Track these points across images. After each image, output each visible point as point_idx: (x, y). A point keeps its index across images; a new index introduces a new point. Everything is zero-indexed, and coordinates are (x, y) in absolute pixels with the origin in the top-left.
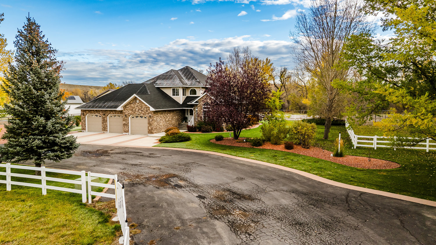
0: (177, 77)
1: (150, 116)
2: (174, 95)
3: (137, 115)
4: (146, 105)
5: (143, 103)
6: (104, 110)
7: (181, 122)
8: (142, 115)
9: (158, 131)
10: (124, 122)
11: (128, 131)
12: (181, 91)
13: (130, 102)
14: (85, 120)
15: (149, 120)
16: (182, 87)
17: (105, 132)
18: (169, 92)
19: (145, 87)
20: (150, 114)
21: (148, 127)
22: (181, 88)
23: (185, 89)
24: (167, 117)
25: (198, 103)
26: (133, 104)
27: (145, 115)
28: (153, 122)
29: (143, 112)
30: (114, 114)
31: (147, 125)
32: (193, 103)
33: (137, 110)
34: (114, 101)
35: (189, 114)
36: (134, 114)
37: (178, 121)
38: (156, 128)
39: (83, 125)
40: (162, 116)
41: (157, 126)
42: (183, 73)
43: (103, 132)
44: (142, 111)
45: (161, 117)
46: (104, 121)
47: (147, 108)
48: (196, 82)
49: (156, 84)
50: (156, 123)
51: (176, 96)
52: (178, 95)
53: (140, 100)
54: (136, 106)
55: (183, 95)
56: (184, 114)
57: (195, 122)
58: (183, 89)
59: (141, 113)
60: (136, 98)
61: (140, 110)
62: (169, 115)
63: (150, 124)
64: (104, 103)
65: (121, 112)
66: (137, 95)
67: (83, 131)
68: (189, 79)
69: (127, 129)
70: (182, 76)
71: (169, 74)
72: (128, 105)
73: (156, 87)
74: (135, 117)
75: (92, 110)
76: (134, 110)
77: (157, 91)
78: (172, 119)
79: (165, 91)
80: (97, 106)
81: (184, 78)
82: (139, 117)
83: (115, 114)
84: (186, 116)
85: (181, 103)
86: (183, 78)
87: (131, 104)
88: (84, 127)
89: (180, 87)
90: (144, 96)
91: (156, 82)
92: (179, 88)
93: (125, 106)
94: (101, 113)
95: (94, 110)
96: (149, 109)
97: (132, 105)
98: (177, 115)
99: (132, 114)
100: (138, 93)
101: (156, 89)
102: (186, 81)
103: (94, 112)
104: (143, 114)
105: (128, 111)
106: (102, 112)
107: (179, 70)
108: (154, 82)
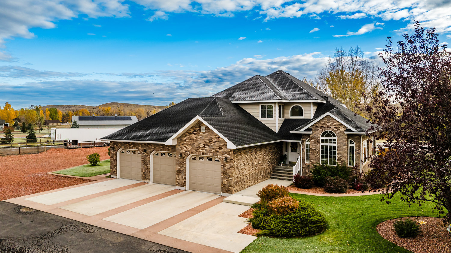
0: (267, 85)
1: (226, 158)
2: (263, 116)
3: (202, 155)
4: (219, 137)
5: (213, 133)
6: (145, 144)
7: (276, 165)
8: (210, 155)
9: (240, 187)
10: (178, 167)
11: (184, 185)
12: (276, 110)
13: (189, 130)
14: (116, 158)
15: (224, 166)
16: (279, 103)
17: (146, 181)
18: (256, 112)
19: (216, 103)
20: (226, 155)
21: (222, 179)
22: (277, 105)
23: (283, 106)
24: (256, 158)
25: (311, 132)
26: (195, 134)
27: (217, 155)
28: (232, 170)
29: (213, 151)
30: (161, 150)
31: (220, 175)
32: (302, 131)
33: (201, 145)
34: (162, 127)
35: (289, 149)
36: (195, 153)
37: (272, 163)
38: (238, 182)
39: (113, 167)
40: (248, 157)
41: (238, 177)
42: (275, 81)
43: (143, 181)
44: (211, 147)
45: (246, 159)
46: (146, 162)
47: (220, 142)
48: (302, 93)
49: (234, 98)
50: (237, 172)
51: (267, 119)
52: (272, 117)
53: (207, 127)
54: (199, 138)
55: (280, 117)
56: (281, 150)
57: (304, 166)
58: (280, 107)
59: (210, 151)
60: (200, 122)
61: (207, 145)
62: (258, 153)
63: (226, 174)
64: (147, 130)
65: (173, 147)
66: (202, 117)
67: (112, 176)
68: (287, 90)
69: (183, 181)
70: (275, 85)
71: (254, 82)
72: (186, 135)
73: (233, 102)
74: (197, 159)
75: (126, 143)
76: (195, 145)
77: (235, 111)
78: (264, 160)
79: (248, 109)
80: (135, 136)
81: (279, 88)
82: (205, 158)
83: (163, 150)
84: (285, 153)
85: (277, 131)
86: (277, 87)
87: (191, 133)
88: (114, 170)
89: (275, 103)
90: (215, 119)
91: (232, 94)
92: (273, 105)
93: (179, 138)
94: (140, 148)
95: (129, 143)
96: (225, 145)
97: (193, 136)
98: (271, 152)
99: (192, 153)
100: (204, 113)
101: (232, 106)
102: (283, 93)
103: (130, 145)
104: (213, 154)
105: (186, 147)
106: (142, 147)
107: (268, 76)
108: (230, 95)
